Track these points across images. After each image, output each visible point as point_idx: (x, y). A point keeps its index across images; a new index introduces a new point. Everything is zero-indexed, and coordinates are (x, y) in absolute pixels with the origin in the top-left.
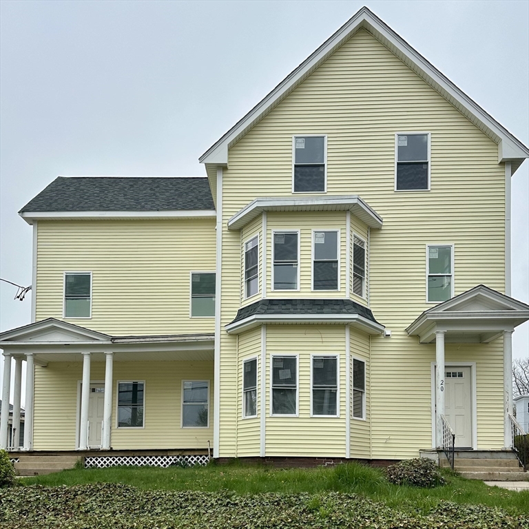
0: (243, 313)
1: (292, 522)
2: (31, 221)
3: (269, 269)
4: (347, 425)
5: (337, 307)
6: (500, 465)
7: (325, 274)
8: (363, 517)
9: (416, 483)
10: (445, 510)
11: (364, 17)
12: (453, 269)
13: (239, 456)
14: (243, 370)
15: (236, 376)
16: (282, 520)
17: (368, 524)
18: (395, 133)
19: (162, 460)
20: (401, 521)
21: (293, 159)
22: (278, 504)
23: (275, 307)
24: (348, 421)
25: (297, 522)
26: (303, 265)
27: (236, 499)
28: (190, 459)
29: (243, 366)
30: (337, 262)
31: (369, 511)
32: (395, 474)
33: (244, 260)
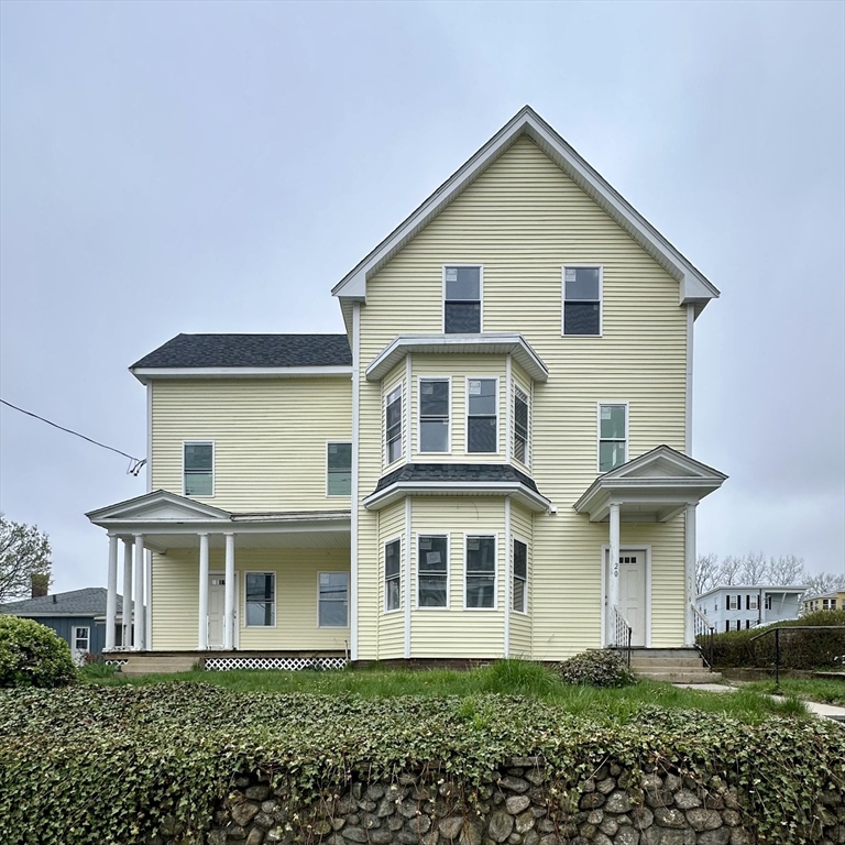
0: (383, 483)
1: (431, 736)
2: (144, 379)
3: (414, 426)
4: (507, 620)
5: (496, 474)
6: (681, 665)
7: (482, 432)
8: (536, 728)
9: (599, 682)
10: (650, 716)
11: (527, 118)
12: (627, 433)
13: (381, 658)
14: (384, 554)
15: (377, 562)
16: (418, 734)
17: (544, 738)
18: (563, 266)
19: (293, 663)
20: (592, 733)
21: (444, 294)
22: (416, 711)
23: (423, 474)
24: (507, 614)
25: (441, 735)
26: (455, 421)
27: (358, 704)
28: (324, 662)
29: (384, 550)
30: (495, 418)
31: (544, 719)
32: (570, 671)
33: (385, 418)
